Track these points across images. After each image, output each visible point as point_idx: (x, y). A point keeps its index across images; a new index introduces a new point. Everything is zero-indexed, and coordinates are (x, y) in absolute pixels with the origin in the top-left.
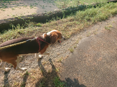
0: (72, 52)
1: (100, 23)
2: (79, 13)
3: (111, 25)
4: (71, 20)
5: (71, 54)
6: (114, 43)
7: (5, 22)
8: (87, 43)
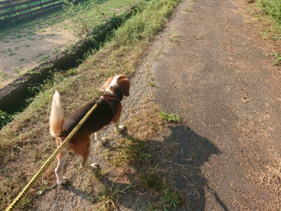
0: (153, 86)
1: (158, 37)
2: (120, 31)
3: (175, 34)
4: (114, 46)
5: (154, 88)
6: (194, 55)
7: (14, 88)
8: (163, 68)
